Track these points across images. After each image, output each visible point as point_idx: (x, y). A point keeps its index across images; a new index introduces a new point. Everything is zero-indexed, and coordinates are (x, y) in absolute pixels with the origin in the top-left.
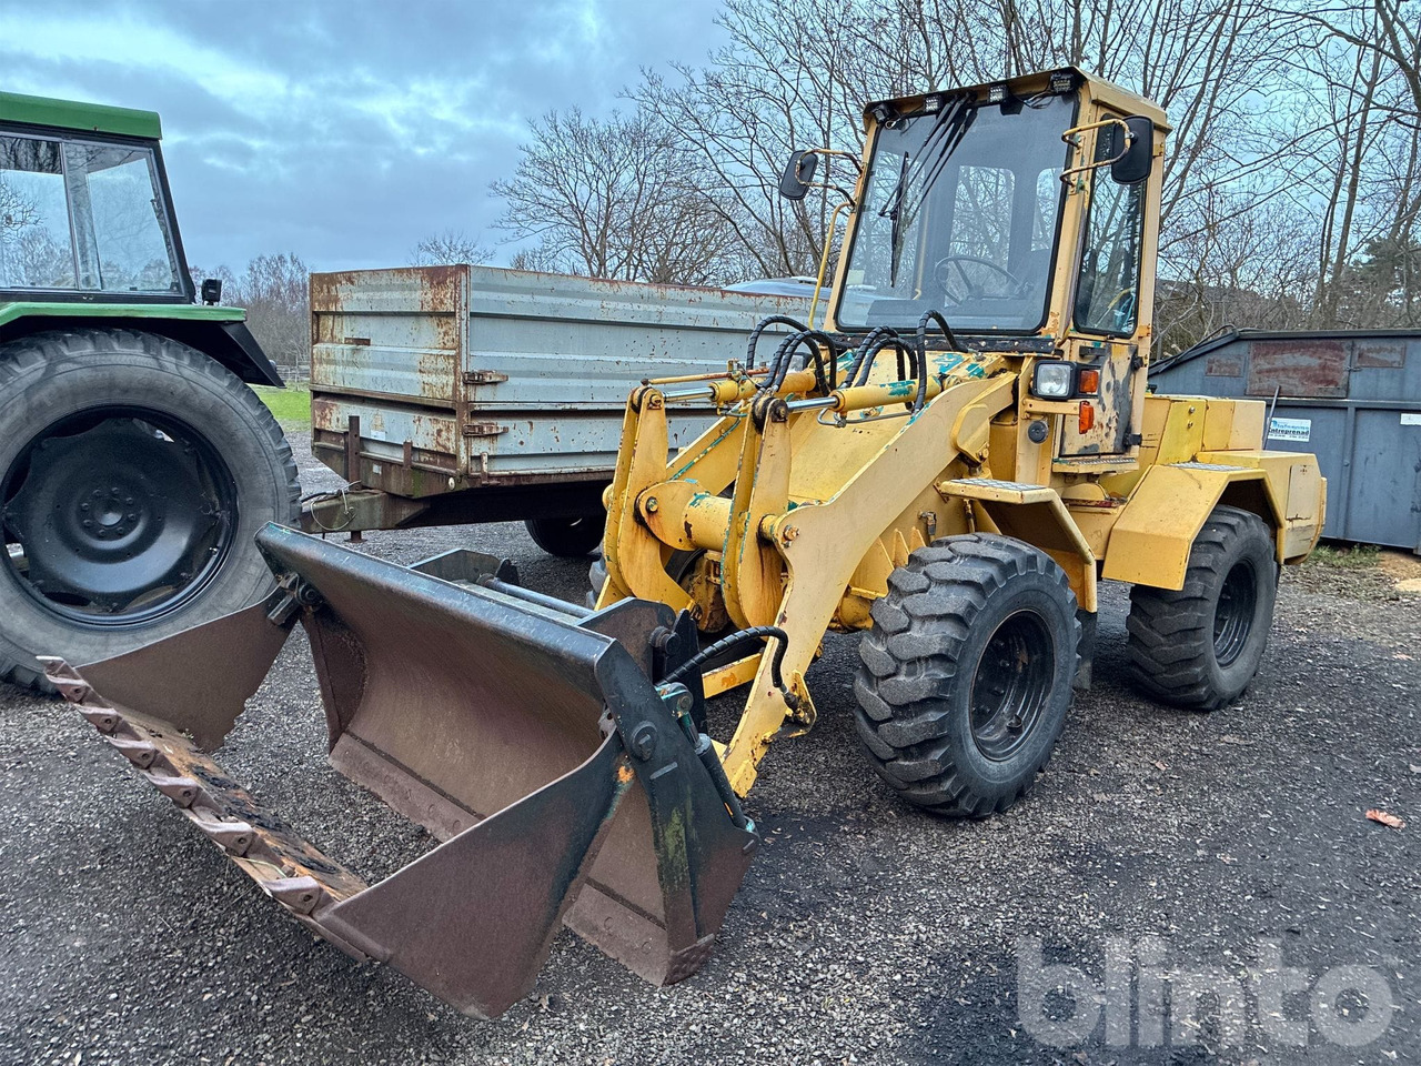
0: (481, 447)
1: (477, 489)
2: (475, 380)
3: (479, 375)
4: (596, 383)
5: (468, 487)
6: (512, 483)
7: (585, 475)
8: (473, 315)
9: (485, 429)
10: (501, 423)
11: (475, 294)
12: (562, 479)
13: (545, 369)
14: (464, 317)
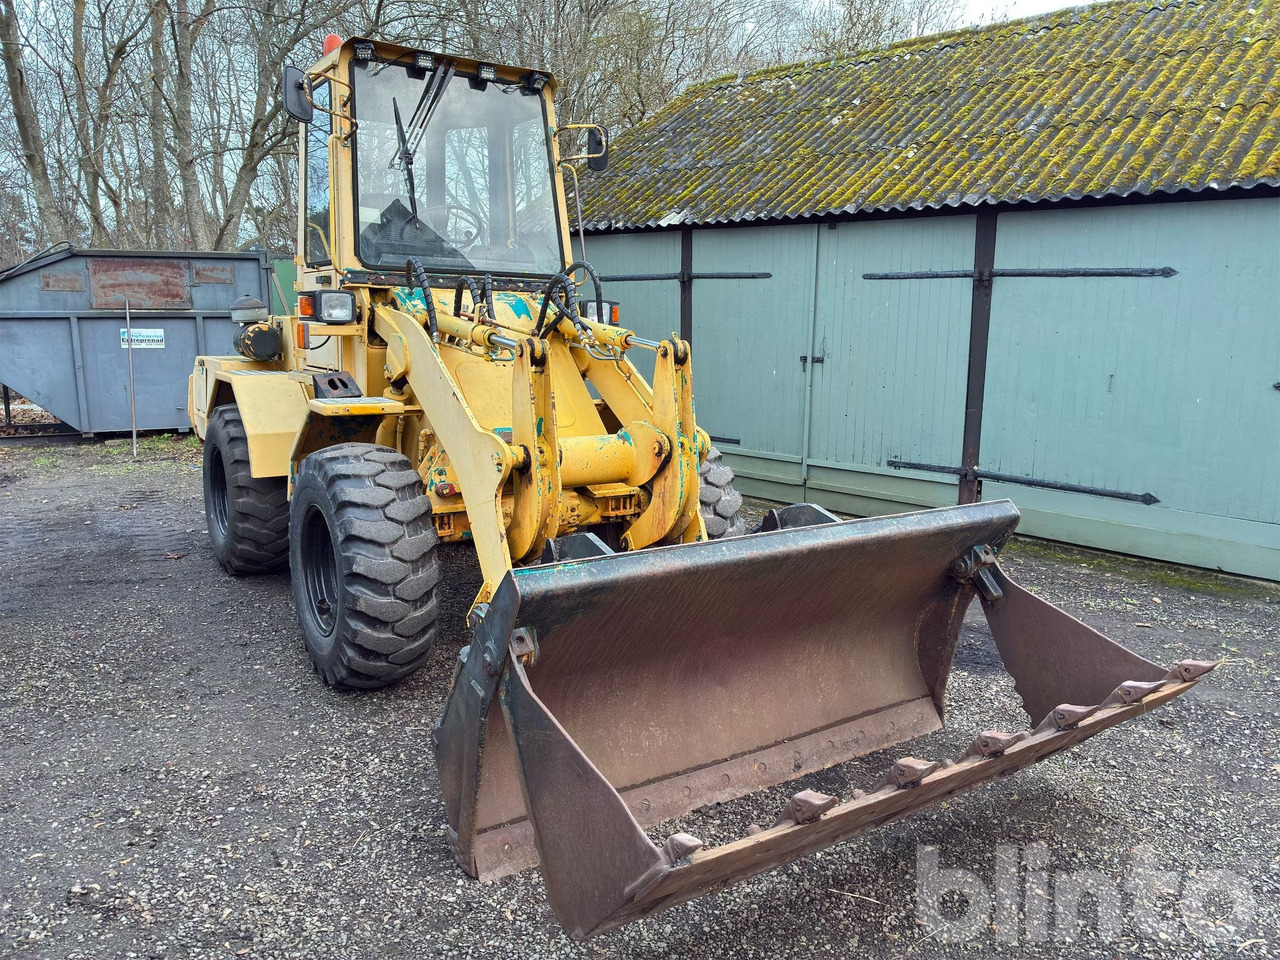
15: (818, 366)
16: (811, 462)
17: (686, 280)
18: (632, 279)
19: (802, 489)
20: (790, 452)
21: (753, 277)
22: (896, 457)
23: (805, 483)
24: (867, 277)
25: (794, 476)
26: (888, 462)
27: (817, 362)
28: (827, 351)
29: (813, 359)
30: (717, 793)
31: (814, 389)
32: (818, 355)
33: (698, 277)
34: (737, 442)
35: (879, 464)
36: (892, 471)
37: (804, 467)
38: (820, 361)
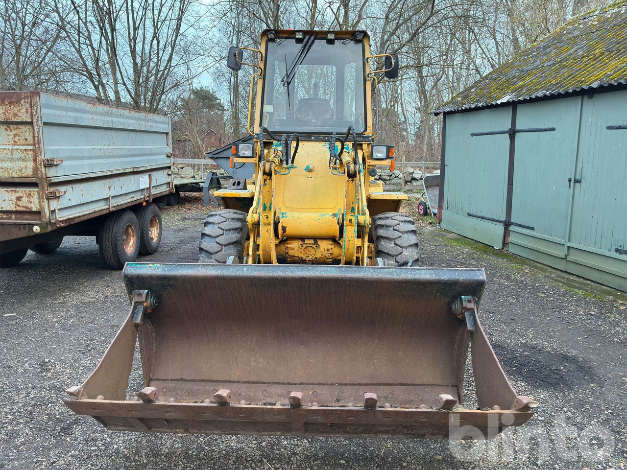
0: (54, 204)
1: (55, 230)
2: (49, 164)
3: (51, 160)
4: (94, 161)
5: (51, 230)
6: (68, 224)
7: (93, 214)
8: (45, 124)
9: (57, 193)
10: (62, 189)
11: (44, 111)
12: (85, 218)
13: (75, 155)
14: (41, 125)
15: (578, 185)
16: (570, 244)
17: (512, 133)
18: (488, 134)
19: (564, 261)
20: (559, 238)
21: (546, 130)
22: (621, 246)
23: (566, 257)
24: (609, 128)
25: (561, 253)
26: (616, 249)
27: (577, 182)
28: (583, 175)
29: (575, 180)
30: (282, 399)
31: (575, 198)
32: (578, 178)
33: (519, 131)
34: (533, 229)
35: (610, 250)
36: (618, 256)
37: (566, 248)
38: (579, 181)
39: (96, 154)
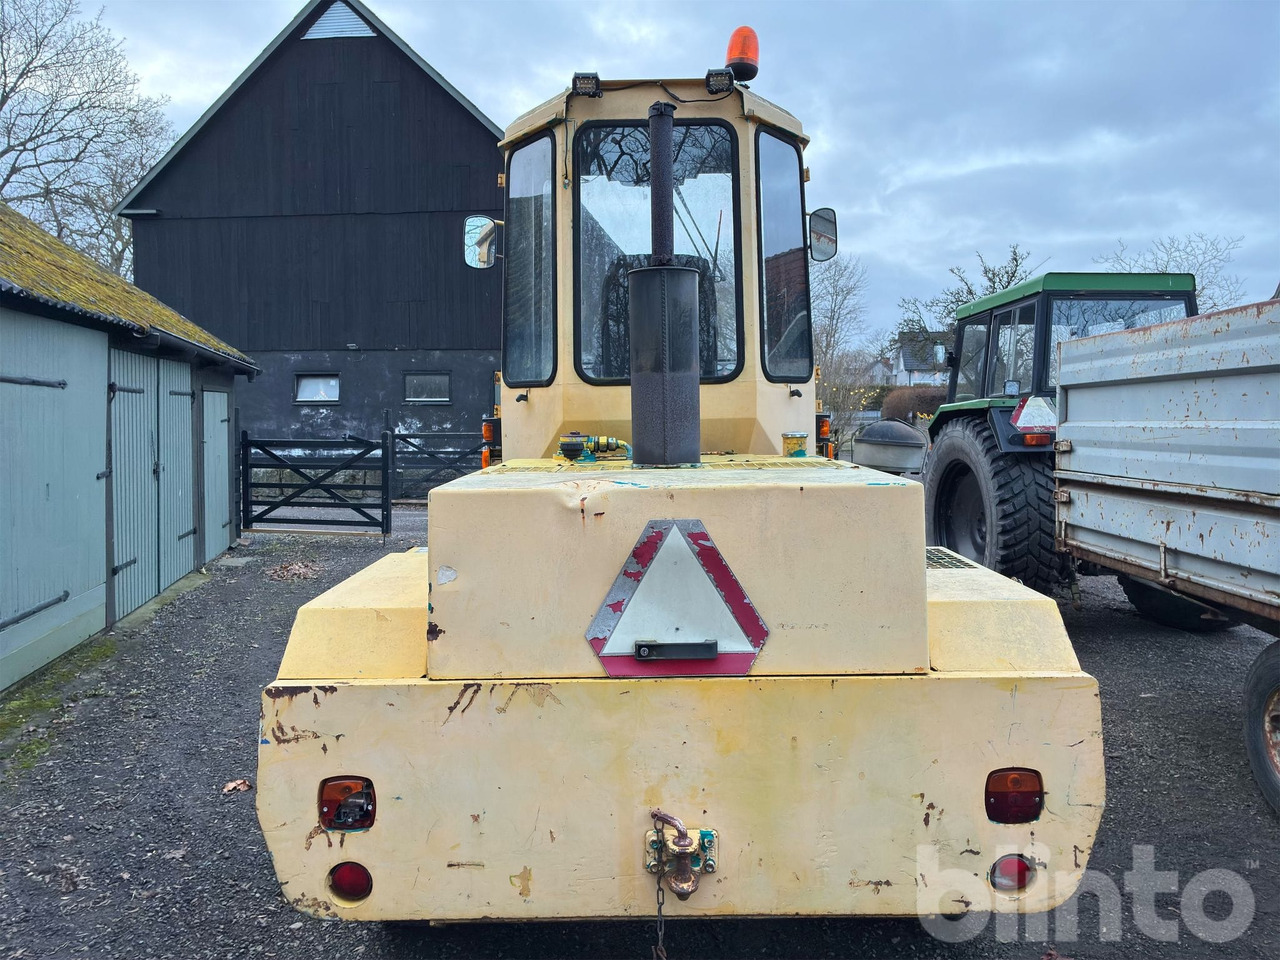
39: (1135, 440)
